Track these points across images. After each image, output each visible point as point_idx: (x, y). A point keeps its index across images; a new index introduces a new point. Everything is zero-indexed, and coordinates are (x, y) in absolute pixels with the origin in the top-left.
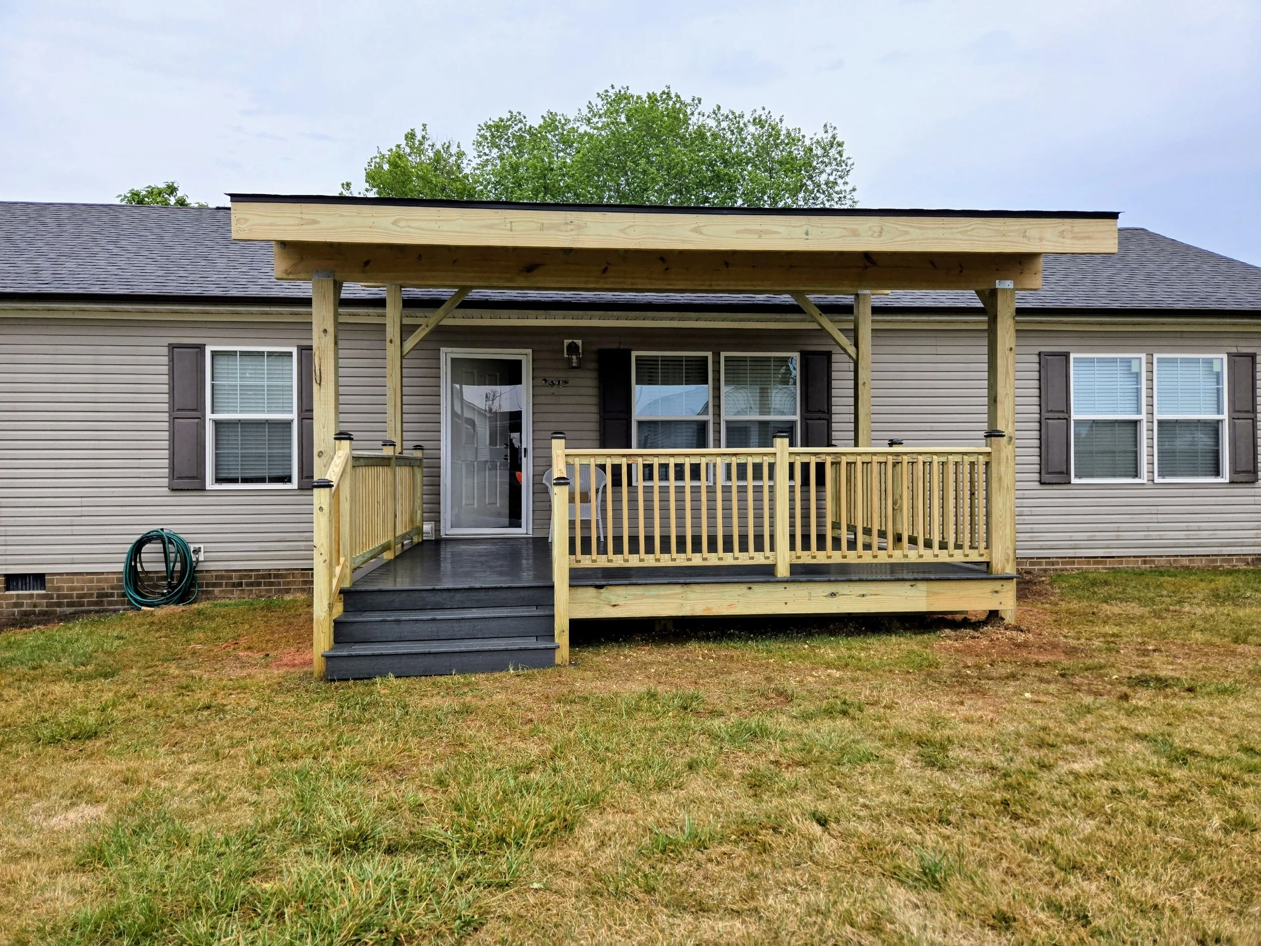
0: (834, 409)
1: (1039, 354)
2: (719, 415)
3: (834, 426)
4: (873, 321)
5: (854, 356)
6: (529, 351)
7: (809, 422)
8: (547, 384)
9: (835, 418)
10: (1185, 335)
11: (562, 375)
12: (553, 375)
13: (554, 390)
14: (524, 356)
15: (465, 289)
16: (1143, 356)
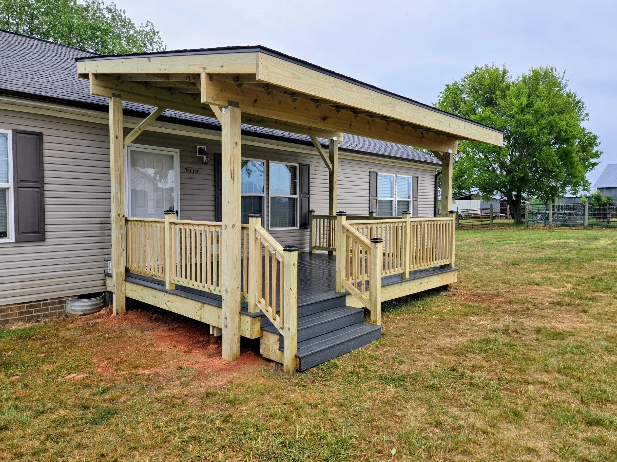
0: (311, 192)
1: (370, 172)
2: (268, 194)
3: (311, 201)
4: (339, 154)
5: (331, 168)
6: (178, 150)
7: (302, 198)
8: (187, 172)
9: (311, 197)
10: (404, 168)
11: (196, 167)
12: (189, 166)
13: (191, 175)
14: (176, 153)
15: (162, 108)
16: (394, 175)
